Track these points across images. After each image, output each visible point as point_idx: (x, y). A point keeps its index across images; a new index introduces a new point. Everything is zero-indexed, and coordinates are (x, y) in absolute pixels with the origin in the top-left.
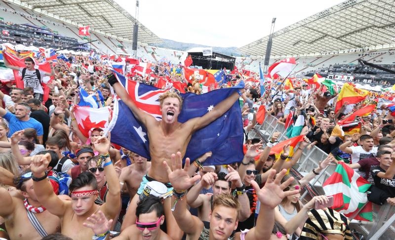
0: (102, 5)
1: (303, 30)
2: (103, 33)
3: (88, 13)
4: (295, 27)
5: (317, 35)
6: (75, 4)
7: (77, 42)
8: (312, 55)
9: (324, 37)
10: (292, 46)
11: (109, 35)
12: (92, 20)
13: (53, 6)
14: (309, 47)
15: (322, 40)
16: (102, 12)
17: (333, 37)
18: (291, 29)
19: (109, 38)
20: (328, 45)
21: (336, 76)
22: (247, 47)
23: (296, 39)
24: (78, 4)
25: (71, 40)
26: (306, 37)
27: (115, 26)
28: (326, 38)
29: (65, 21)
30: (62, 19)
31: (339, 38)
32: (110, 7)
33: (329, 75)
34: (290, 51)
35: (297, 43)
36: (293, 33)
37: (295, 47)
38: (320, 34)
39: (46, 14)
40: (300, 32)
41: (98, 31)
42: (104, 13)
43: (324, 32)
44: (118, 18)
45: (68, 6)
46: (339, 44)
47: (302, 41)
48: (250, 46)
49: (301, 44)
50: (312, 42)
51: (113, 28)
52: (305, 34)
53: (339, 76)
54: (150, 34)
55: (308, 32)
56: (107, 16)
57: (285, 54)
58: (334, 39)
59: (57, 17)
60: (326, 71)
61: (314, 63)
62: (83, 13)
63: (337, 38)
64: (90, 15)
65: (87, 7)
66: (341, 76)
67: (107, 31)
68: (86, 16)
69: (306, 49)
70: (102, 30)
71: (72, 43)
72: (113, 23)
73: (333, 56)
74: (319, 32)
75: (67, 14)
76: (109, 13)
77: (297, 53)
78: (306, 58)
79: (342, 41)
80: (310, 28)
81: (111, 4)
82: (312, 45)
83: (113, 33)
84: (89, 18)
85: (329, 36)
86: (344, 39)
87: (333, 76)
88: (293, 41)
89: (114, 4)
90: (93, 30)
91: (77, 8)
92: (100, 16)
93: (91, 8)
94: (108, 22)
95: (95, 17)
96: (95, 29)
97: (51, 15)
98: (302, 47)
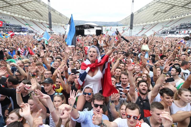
0: (34, 4)
1: (159, 5)
2: (38, 20)
3: (27, 9)
4: (153, 3)
5: (168, 7)
6: (18, 4)
7: (21, 27)
8: (167, 20)
9: (173, 7)
10: (153, 16)
11: (41, 21)
12: (30, 14)
13: (5, 7)
14: (164, 15)
15: (172, 9)
16: (35, 8)
17: (179, 6)
18: (150, 5)
19: (42, 23)
20: (177, 12)
21: (180, 31)
22: (125, 20)
23: (155, 11)
24: (20, 5)
25: (17, 26)
26: (161, 9)
27: (44, 15)
28: (174, 8)
29: (14, 15)
30: (12, 14)
31: (183, 6)
32: (39, 4)
33: (176, 31)
34: (152, 19)
35: (156, 13)
36: (152, 7)
37: (155, 16)
38: (170, 5)
39: (2, 12)
40: (157, 6)
41: (35, 20)
42: (37, 9)
43: (173, 4)
44: (45, 10)
45: (14, 6)
46: (184, 10)
47: (159, 12)
48: (127, 19)
49: (158, 14)
50: (165, 12)
51: (43, 17)
52: (160, 7)
53: (182, 31)
54: (66, 18)
55: (162, 5)
56: (38, 10)
57: (149, 21)
58: (180, 7)
59: (9, 13)
60: (175, 29)
61: (168, 25)
62: (24, 9)
63: (182, 7)
64: (28, 10)
65: (25, 5)
66: (184, 31)
67: (40, 19)
68: (26, 11)
69: (162, 16)
70: (37, 18)
71: (18, 28)
72: (43, 14)
73: (181, 19)
74: (169, 4)
75: (15, 11)
76: (39, 8)
77: (157, 20)
78: (163, 22)
79: (186, 8)
80: (163, 3)
81: (39, 2)
82: (166, 14)
83: (44, 20)
84: (28, 12)
85: (176, 6)
86: (187, 6)
87: (179, 31)
88: (153, 13)
89: (41, 2)
90: (32, 19)
91: (20, 7)
92: (34, 10)
93: (28, 6)
94: (39, 14)
95: (31, 11)
96: (33, 18)
97: (5, 12)
98: (159, 16)
